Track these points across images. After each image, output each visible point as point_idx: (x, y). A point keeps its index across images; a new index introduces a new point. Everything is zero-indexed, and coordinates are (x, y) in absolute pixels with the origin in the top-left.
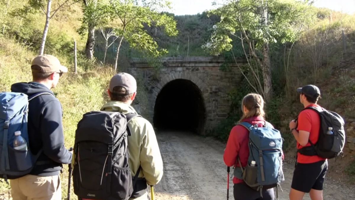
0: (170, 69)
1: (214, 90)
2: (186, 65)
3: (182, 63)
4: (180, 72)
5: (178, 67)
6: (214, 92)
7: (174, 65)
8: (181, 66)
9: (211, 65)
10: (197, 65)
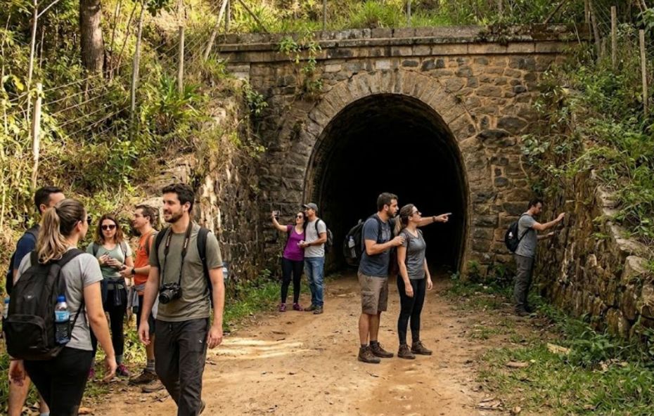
0: (352, 66)
1: (493, 126)
2: (403, 51)
3: (388, 46)
4: (384, 72)
5: (378, 57)
6: (492, 133)
7: (365, 53)
8: (388, 56)
9: (481, 49)
10: (437, 50)
